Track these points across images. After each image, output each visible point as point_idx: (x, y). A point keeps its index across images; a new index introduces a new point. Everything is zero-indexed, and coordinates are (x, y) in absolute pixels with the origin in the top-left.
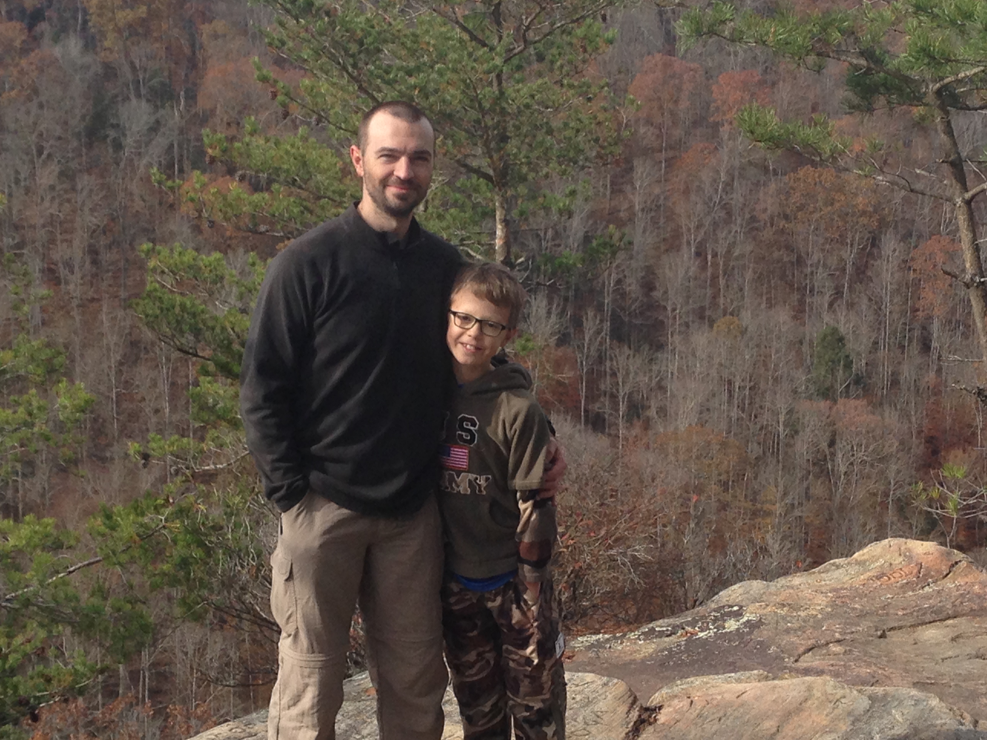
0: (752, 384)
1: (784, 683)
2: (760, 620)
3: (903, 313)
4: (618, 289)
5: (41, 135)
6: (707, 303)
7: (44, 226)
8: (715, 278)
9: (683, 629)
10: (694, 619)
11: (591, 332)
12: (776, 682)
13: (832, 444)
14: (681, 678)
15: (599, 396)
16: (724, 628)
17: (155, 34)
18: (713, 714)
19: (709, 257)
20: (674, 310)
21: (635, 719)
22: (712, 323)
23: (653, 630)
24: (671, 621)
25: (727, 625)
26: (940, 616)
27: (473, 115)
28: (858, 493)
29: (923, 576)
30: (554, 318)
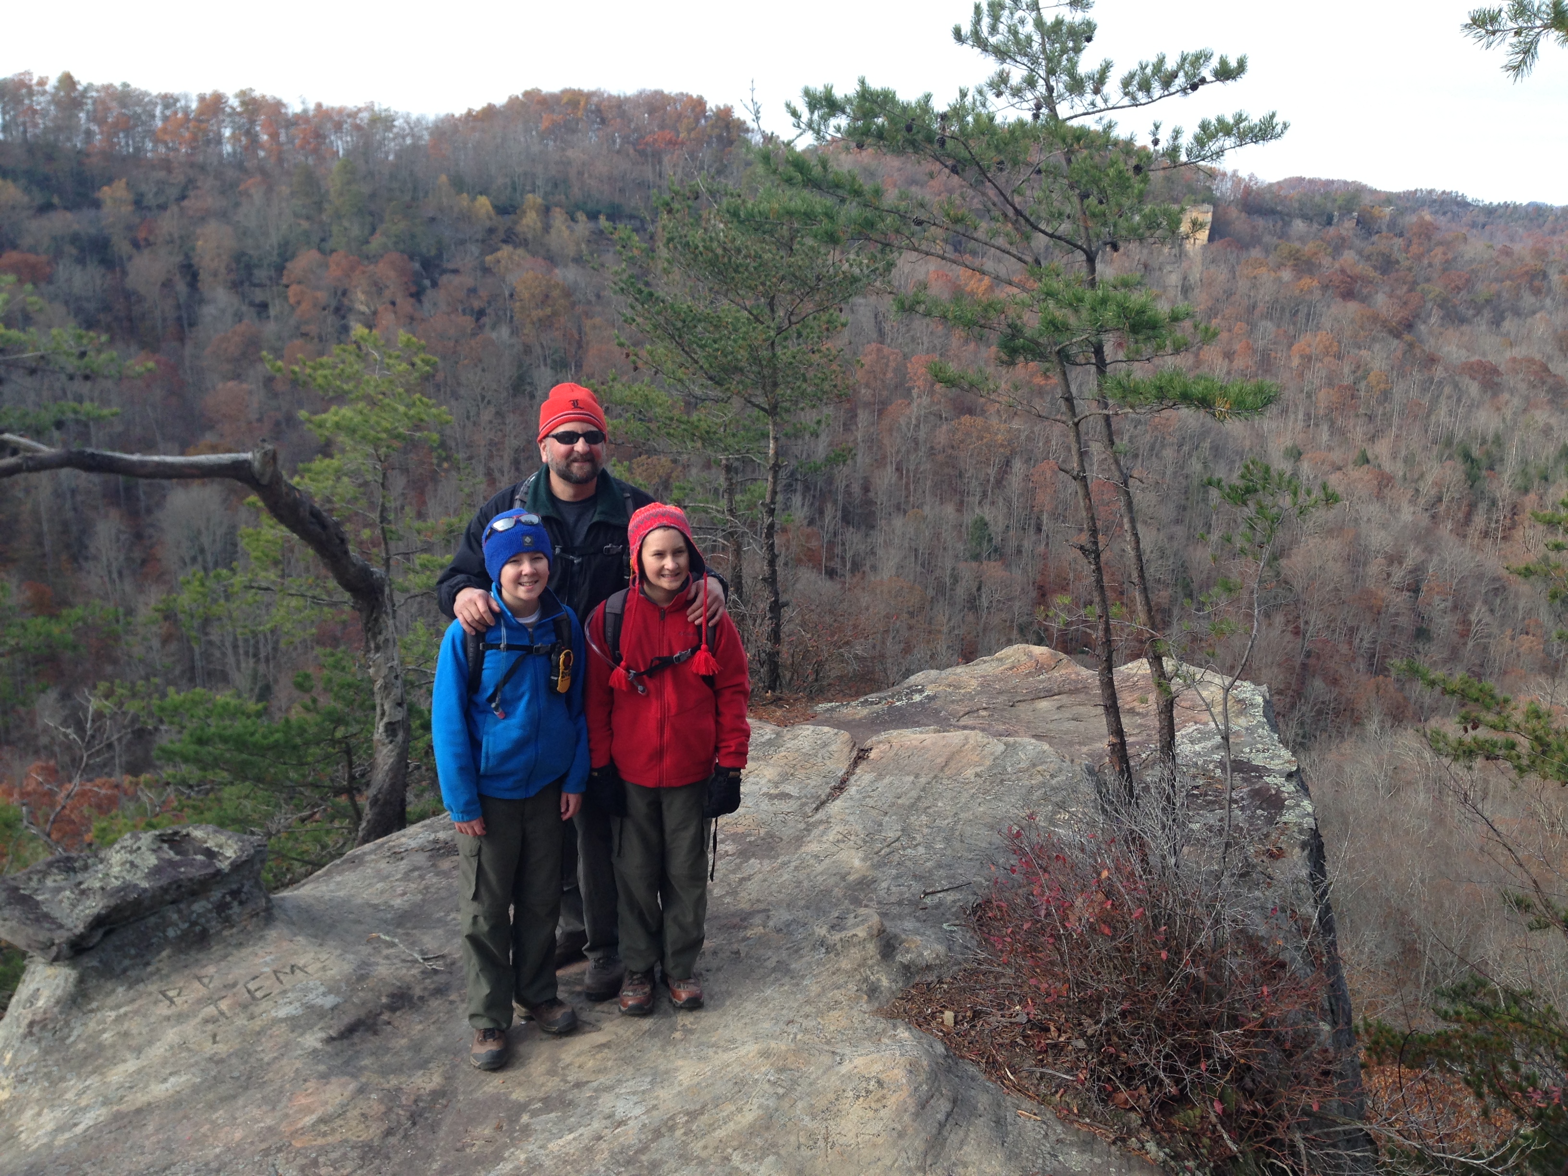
0: (930, 551)
1: (950, 734)
2: (935, 695)
3: (1025, 508)
4: (846, 491)
5: (483, 388)
6: (902, 500)
7: (485, 446)
8: (907, 484)
9: (886, 700)
10: (893, 693)
11: (830, 517)
12: (945, 734)
13: (979, 589)
14: (885, 731)
15: (834, 557)
16: (912, 700)
17: (556, 326)
18: (905, 753)
19: (904, 471)
20: (881, 504)
21: (855, 756)
22: (905, 512)
23: (866, 700)
24: (878, 694)
25: (914, 698)
26: (1049, 694)
27: (755, 368)
28: (995, 620)
29: (1040, 668)
30: (806, 509)
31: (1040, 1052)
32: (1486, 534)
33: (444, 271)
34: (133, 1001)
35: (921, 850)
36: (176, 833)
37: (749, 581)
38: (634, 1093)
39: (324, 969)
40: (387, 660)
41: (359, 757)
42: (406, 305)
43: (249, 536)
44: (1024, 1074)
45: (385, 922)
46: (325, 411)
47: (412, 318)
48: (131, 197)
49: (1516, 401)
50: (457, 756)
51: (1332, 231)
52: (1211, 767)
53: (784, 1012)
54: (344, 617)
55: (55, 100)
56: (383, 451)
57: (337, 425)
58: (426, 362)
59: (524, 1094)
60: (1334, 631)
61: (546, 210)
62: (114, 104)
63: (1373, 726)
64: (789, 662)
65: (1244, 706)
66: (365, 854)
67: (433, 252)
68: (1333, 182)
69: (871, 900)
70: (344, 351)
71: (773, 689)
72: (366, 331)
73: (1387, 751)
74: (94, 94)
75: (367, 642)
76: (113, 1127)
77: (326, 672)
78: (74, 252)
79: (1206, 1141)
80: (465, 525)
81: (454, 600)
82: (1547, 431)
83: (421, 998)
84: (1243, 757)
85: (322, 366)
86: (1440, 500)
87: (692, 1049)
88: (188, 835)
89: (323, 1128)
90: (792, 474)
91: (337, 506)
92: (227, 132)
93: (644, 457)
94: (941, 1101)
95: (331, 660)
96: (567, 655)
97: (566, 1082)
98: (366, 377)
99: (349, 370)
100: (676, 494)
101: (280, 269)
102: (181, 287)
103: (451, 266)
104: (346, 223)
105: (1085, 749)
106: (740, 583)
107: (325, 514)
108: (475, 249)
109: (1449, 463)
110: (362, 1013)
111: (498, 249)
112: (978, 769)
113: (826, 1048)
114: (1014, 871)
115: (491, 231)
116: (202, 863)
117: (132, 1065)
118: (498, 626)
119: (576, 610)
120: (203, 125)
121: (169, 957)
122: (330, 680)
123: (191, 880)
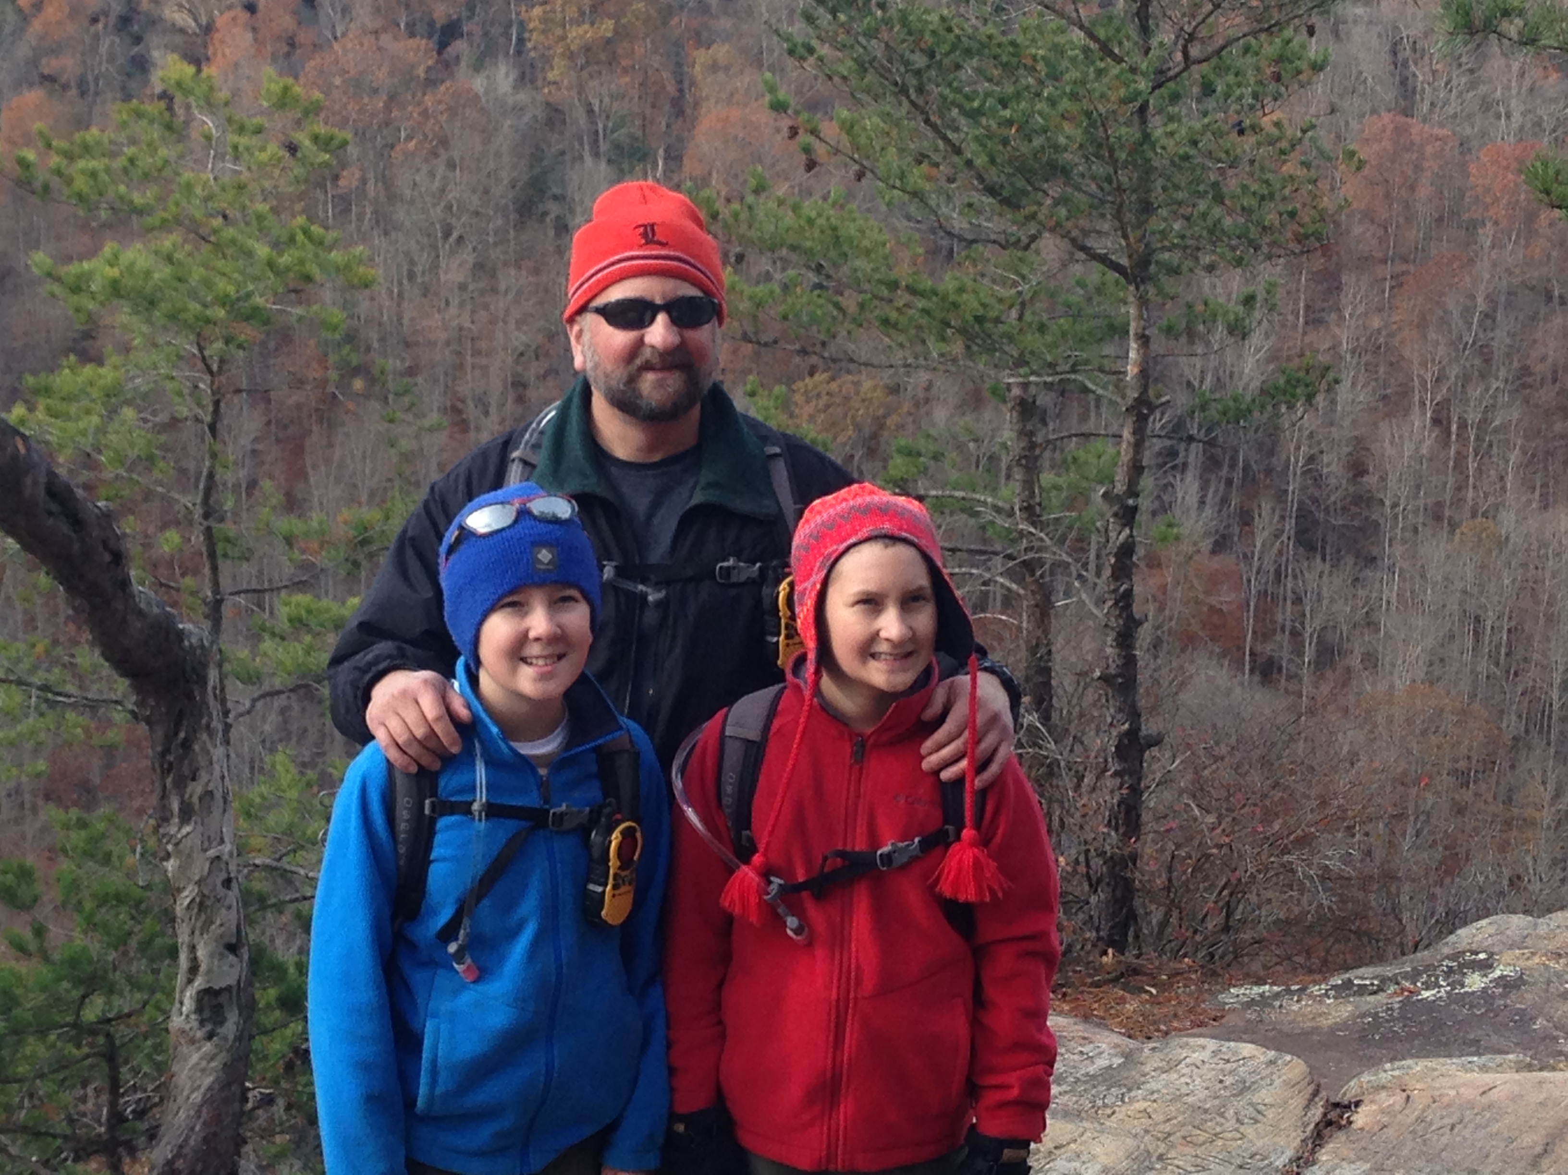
0: (1513, 624)
1: (1557, 1076)
2: (1521, 977)
4: (1310, 470)
5: (449, 207)
6: (1448, 497)
7: (448, 343)
8: (1460, 458)
9: (1398, 983)
10: (1414, 969)
11: (1266, 533)
12: (1545, 1074)
14: (1392, 1060)
15: (1274, 632)
16: (1463, 986)
17: (624, 63)
18: (1442, 1118)
19: (1454, 427)
20: (1394, 506)
21: (1317, 1118)
22: (1453, 526)
23: (1349, 983)
24: (1378, 970)
25: (1467, 981)
27: (1100, 169)
30: (1208, 512)
37: (1068, 682)
40: (208, 841)
41: (136, 1071)
46: (92, 253)
47: (292, 44)
50: (365, 1067)
54: (112, 735)
57: (115, 289)
58: (322, 142)
64: (1160, 882)
70: (139, 115)
71: (1120, 948)
72: (191, 70)
75: (164, 796)
77: (65, 865)
80: (396, 526)
81: (367, 699)
85: (87, 149)
90: (1178, 426)
91: (108, 475)
93: (820, 377)
95: (78, 837)
96: (628, 834)
98: (187, 175)
99: (146, 161)
100: (898, 466)
106: (1047, 684)
107: (80, 493)
118: (466, 758)
119: (648, 727)
122: (75, 886)
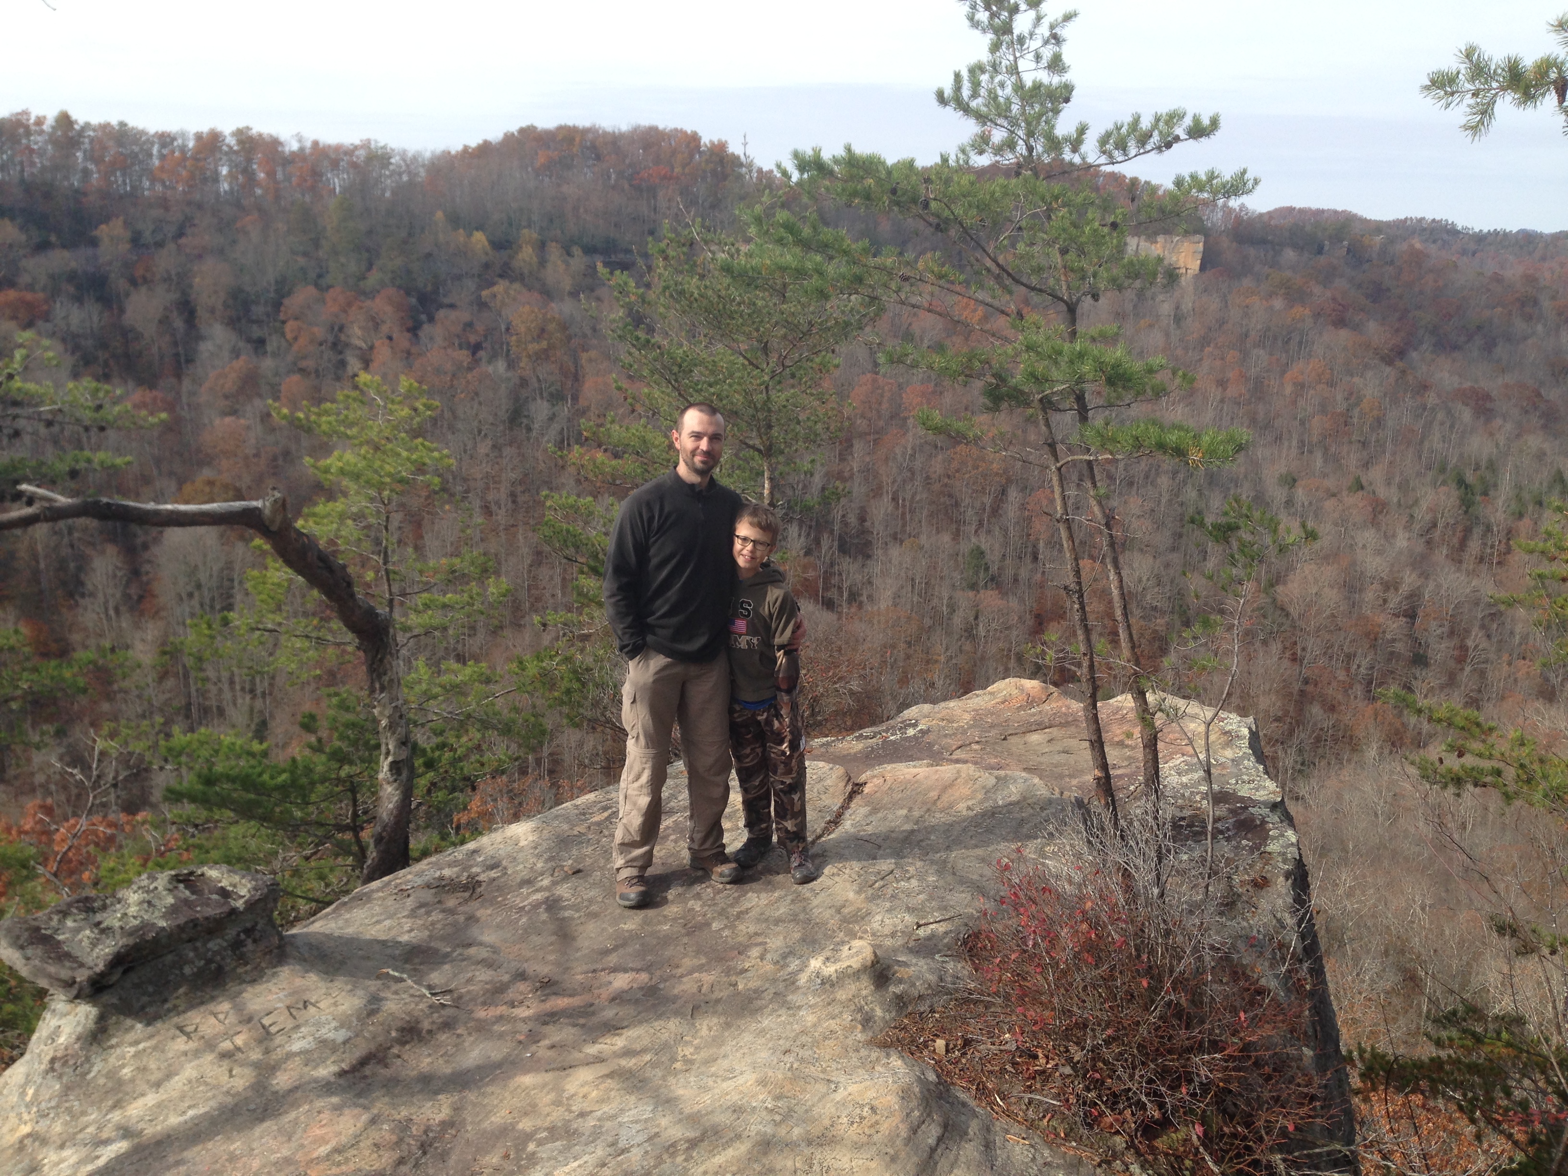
0: (927, 580)
1: (943, 768)
2: (929, 729)
3: (1021, 537)
4: (843, 521)
5: (480, 422)
6: (899, 530)
7: (482, 479)
8: (904, 514)
9: (881, 734)
10: (887, 728)
11: (826, 547)
12: (938, 767)
13: (976, 618)
14: (879, 765)
15: (831, 588)
16: (906, 734)
17: (552, 359)
18: (899, 787)
19: (900, 501)
20: (878, 534)
21: (849, 790)
22: (902, 542)
23: (861, 735)
24: (873, 729)
25: (908, 732)
26: (1041, 727)
27: (750, 412)
28: (992, 649)
29: (1031, 702)
30: (802, 539)
31: (1028, 1079)
32: (1481, 560)
33: (441, 306)
34: (151, 1037)
35: (914, 882)
36: (191, 873)
38: (636, 1122)
39: (335, 1004)
40: (392, 700)
41: (363, 796)
42: (403, 340)
43: (254, 578)
44: (1013, 1100)
45: (394, 958)
46: (329, 456)
47: (409, 353)
48: (128, 235)
49: (1509, 426)
51: (1322, 260)
52: (1198, 798)
53: (781, 1042)
54: (349, 657)
55: (52, 139)
56: (386, 493)
57: (342, 472)
58: (428, 407)
59: (530, 1124)
60: (1331, 658)
61: (542, 246)
62: (111, 143)
63: (1372, 753)
65: (1230, 738)
66: (373, 891)
67: (429, 288)
68: (1323, 211)
69: (866, 932)
70: (348, 397)
73: (1386, 778)
74: (91, 133)
75: (372, 682)
76: (135, 1158)
77: (330, 712)
78: (71, 289)
79: (1188, 1163)
82: (1540, 456)
83: (430, 1032)
84: (1229, 788)
85: (326, 412)
86: (1435, 525)
87: (692, 1079)
88: (203, 875)
89: (338, 1158)
91: (342, 548)
92: (224, 171)
94: (933, 1126)
95: (335, 700)
97: (571, 1112)
98: (370, 423)
99: (352, 416)
101: (277, 305)
102: (179, 323)
103: (446, 301)
104: (343, 260)
105: (1074, 782)
107: (331, 557)
108: (471, 284)
109: (1444, 489)
110: (373, 1047)
111: (493, 284)
112: (970, 803)
113: (822, 1076)
114: (1003, 903)
115: (487, 266)
116: (217, 901)
117: (151, 1099)
120: (201, 164)
121: (186, 994)
122: (335, 720)
123: (207, 918)
